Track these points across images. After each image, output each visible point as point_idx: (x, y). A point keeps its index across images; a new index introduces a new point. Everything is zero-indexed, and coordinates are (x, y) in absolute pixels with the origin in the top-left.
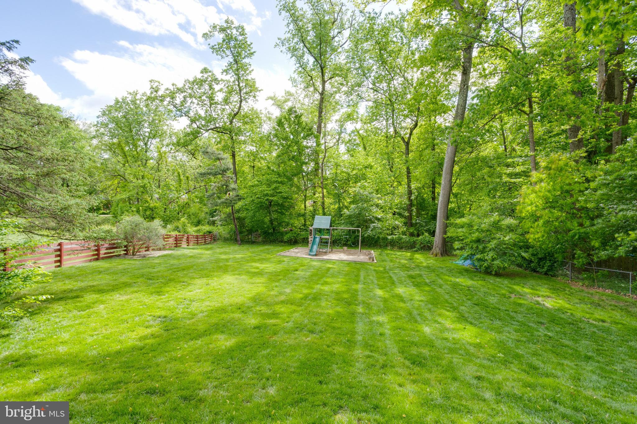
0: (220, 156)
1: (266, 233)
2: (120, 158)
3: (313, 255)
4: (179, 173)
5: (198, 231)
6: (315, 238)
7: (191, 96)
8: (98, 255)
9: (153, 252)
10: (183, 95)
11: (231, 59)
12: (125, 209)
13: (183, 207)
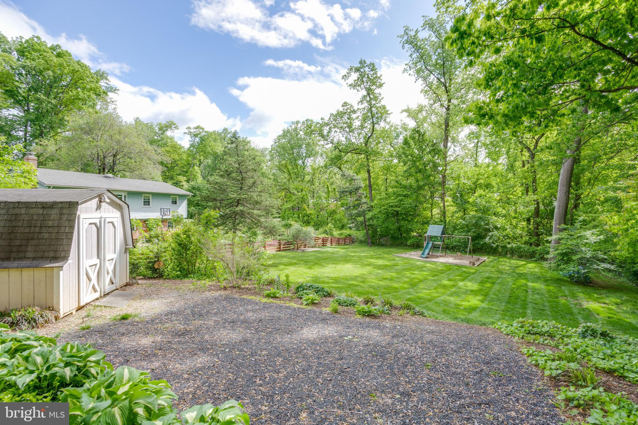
0: (354, 178)
1: (394, 238)
2: (286, 175)
3: (424, 258)
4: (327, 185)
5: (341, 234)
6: (428, 243)
7: (335, 127)
8: (280, 248)
9: (308, 249)
10: (328, 127)
11: (364, 92)
12: (290, 215)
13: (331, 213)
